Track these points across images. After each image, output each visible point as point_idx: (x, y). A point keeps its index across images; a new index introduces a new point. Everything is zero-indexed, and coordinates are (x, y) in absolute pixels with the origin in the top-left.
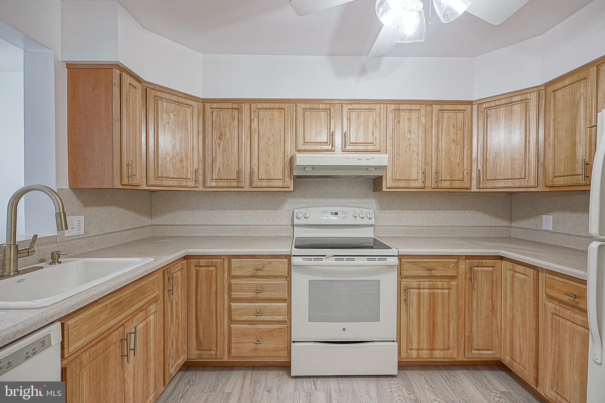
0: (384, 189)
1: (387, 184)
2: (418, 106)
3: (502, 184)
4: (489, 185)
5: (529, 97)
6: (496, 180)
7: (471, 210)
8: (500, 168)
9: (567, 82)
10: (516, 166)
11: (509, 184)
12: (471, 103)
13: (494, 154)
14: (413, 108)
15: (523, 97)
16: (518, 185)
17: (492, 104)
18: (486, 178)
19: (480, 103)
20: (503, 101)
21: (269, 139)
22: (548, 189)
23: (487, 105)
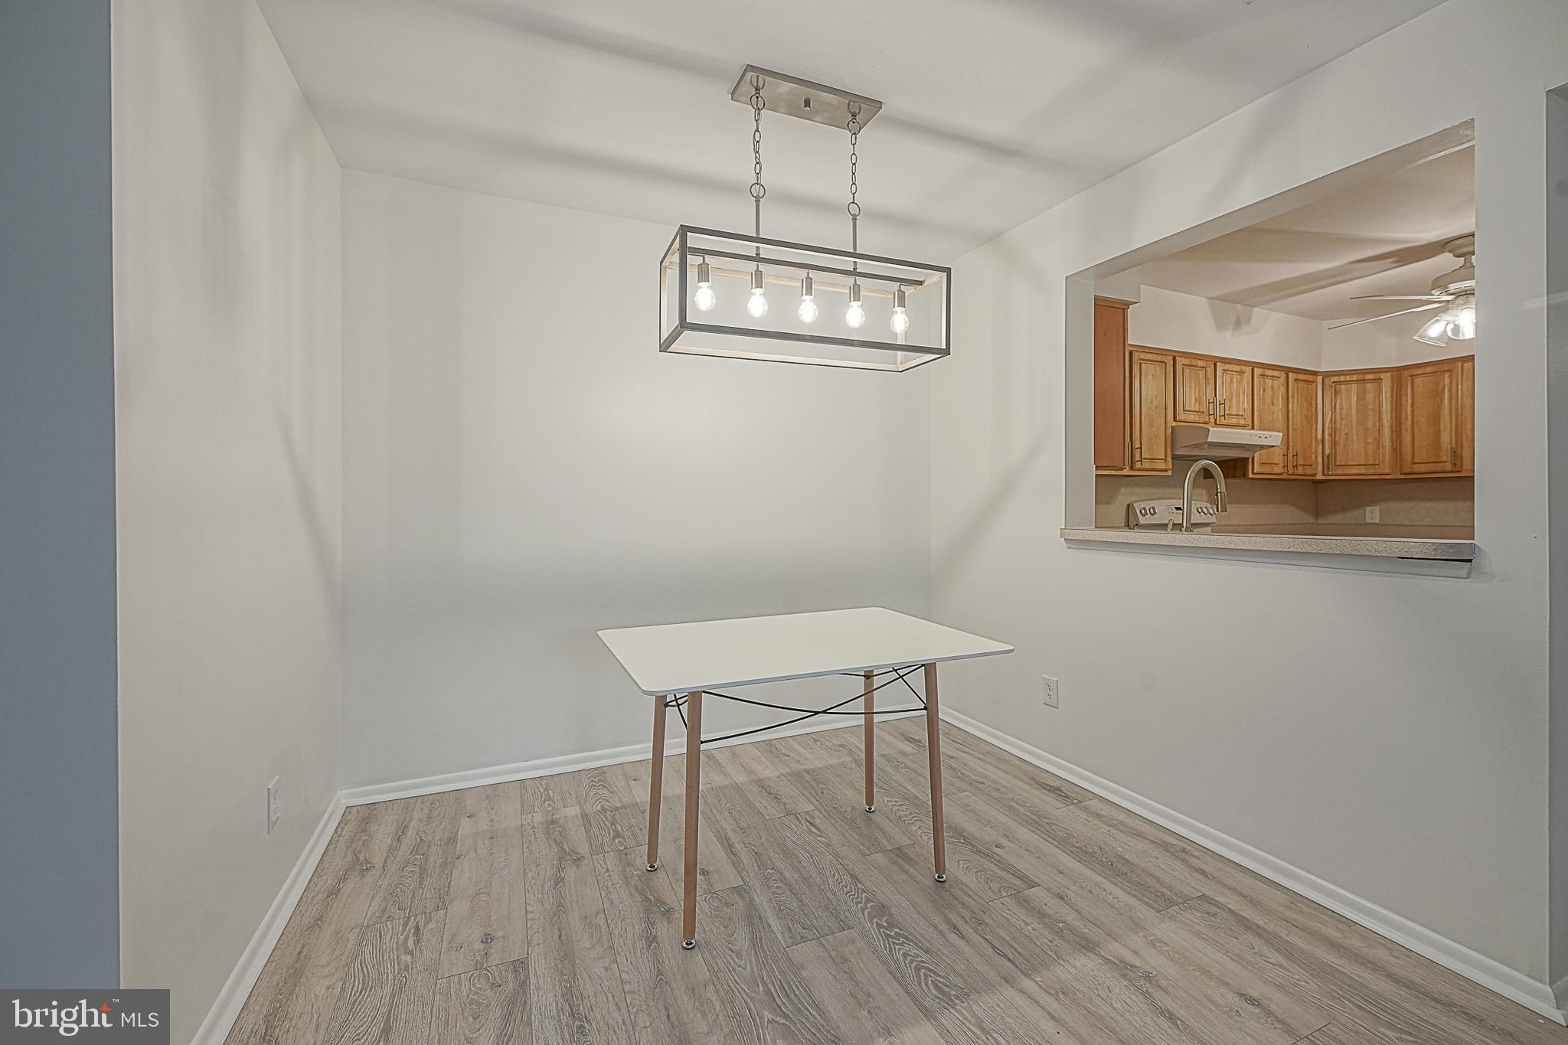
0: (1251, 476)
1: (1256, 468)
2: (1276, 373)
3: (1355, 471)
4: (1339, 471)
5: (1382, 377)
6: (1347, 465)
7: (1285, 503)
8: (1352, 452)
9: (1428, 370)
10: (1370, 451)
11: (1363, 470)
12: (1315, 373)
13: (1345, 436)
14: (1275, 375)
15: (1377, 376)
16: (1372, 471)
17: (1342, 378)
18: (1335, 462)
19: (1327, 375)
20: (1355, 377)
21: (1152, 402)
22: (1403, 477)
23: (1336, 379)
